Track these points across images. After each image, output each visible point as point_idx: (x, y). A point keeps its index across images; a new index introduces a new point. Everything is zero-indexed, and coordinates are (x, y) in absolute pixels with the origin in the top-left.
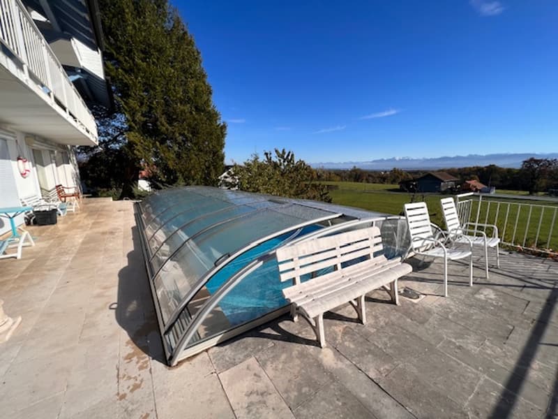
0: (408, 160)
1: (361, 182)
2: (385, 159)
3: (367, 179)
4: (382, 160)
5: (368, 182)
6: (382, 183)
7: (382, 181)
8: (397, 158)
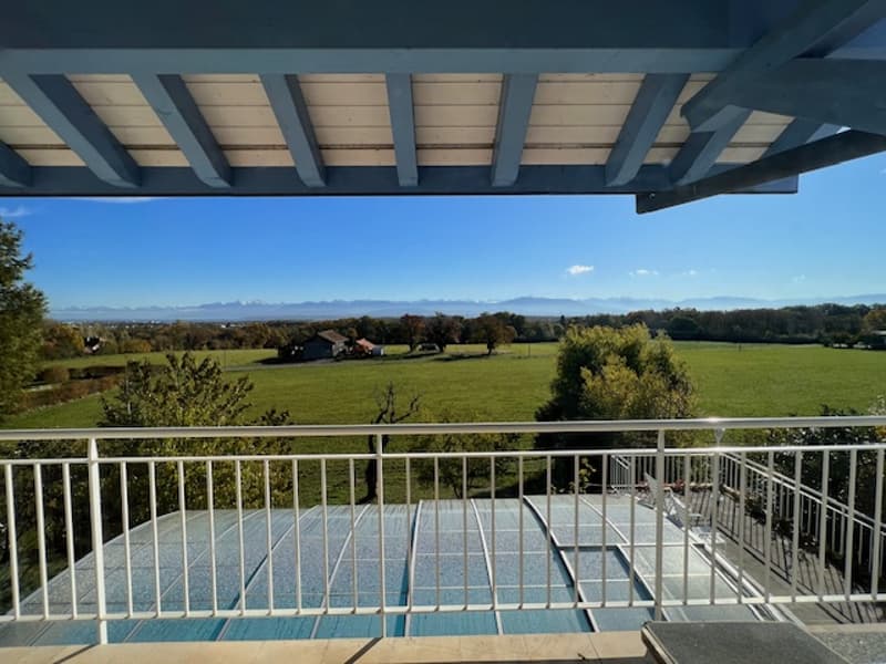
0: (260, 305)
1: (200, 349)
2: (223, 303)
3: (209, 344)
4: (218, 305)
5: (213, 349)
6: (238, 348)
7: (237, 343)
8: (244, 303)
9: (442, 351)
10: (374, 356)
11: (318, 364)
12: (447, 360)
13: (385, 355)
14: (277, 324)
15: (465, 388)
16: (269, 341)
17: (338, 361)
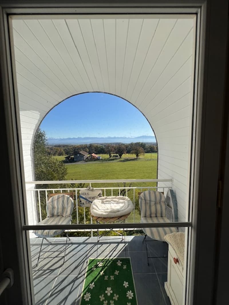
9: (120, 157)
10: (98, 159)
11: (79, 163)
12: (124, 161)
13: (102, 159)
14: (59, 146)
15: (133, 173)
16: (59, 153)
17: (86, 161)
